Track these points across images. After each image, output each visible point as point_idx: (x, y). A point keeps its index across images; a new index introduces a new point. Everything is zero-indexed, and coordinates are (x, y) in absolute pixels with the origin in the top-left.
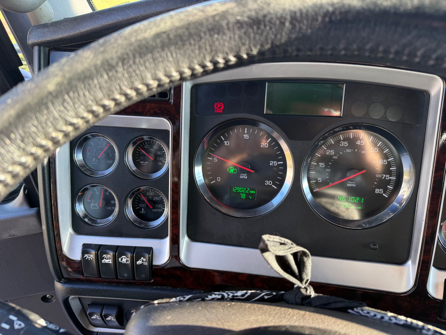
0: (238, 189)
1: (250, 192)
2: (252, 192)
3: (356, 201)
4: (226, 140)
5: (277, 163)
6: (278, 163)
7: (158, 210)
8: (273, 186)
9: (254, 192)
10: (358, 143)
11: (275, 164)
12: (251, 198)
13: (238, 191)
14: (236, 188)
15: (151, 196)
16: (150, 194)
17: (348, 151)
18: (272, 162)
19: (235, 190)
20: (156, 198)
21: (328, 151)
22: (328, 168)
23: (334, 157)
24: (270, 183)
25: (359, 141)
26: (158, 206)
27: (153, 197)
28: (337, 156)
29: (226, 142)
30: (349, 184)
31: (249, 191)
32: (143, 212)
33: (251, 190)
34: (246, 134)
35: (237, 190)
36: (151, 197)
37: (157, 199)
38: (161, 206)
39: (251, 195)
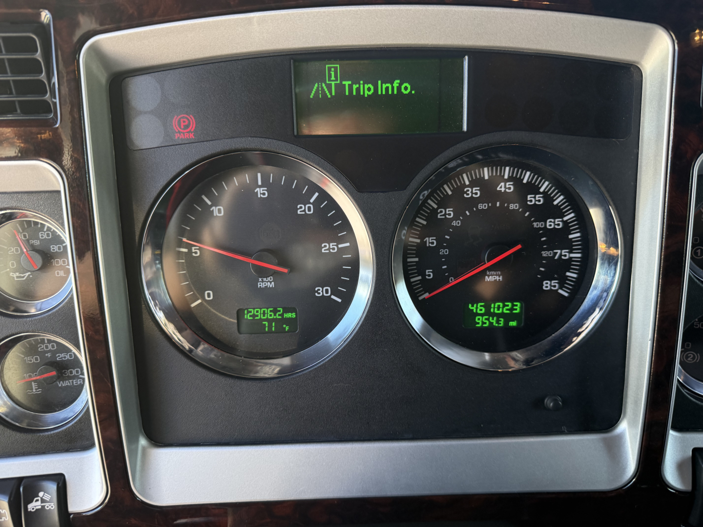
0: (257, 312)
1: (286, 315)
2: (288, 315)
3: (505, 311)
4: (215, 204)
5: (337, 246)
6: (340, 246)
7: (73, 382)
8: (333, 297)
9: (294, 315)
10: (501, 187)
11: (334, 249)
12: (287, 328)
13: (257, 316)
14: (251, 312)
15: (50, 351)
16: (47, 347)
17: (481, 206)
18: (325, 246)
19: (250, 316)
20: (62, 355)
21: (441, 212)
22: (444, 248)
23: (454, 223)
24: (327, 291)
25: (503, 184)
26: (71, 372)
27: (54, 353)
28: (460, 219)
29: (215, 209)
30: (489, 276)
31: (282, 315)
32: (34, 391)
33: (286, 310)
34: (260, 187)
35: (254, 316)
36: (49, 355)
37: (65, 357)
38: (77, 372)
39: (289, 321)
